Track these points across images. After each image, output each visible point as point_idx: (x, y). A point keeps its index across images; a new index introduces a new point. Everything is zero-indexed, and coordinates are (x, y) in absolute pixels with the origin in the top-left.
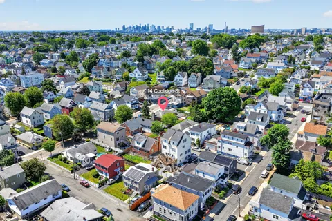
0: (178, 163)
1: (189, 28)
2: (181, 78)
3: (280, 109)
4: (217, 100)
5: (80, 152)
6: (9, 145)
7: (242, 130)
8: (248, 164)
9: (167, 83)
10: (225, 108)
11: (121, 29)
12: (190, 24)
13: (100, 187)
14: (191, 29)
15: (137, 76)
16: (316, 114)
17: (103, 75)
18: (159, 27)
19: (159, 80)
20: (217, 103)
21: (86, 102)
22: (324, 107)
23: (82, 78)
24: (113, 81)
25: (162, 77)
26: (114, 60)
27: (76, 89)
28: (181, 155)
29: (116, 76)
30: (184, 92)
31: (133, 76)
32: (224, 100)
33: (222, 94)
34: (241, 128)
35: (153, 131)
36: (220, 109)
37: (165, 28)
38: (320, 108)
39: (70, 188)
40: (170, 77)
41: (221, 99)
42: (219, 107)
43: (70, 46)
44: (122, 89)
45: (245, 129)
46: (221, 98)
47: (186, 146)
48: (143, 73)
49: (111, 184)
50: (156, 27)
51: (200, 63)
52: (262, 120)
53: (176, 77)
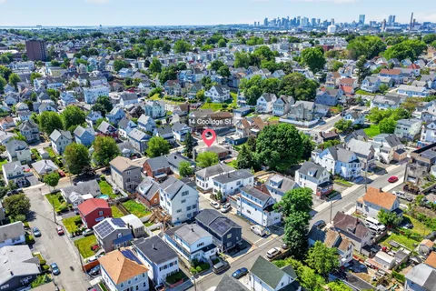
0: (174, 220)
1: (357, 21)
2: (265, 102)
3: (357, 161)
4: (267, 140)
5: (76, 191)
6: (15, 174)
7: (276, 187)
8: (264, 236)
9: (248, 107)
10: (276, 152)
11: (262, 23)
12: (361, 16)
13: (74, 236)
14: (361, 22)
15: (213, 96)
16: (411, 173)
17: (175, 92)
18: (314, 20)
19: (239, 103)
20: (267, 145)
21: (128, 127)
22: (423, 164)
23: (153, 94)
24: (185, 100)
25: (243, 99)
26: (197, 73)
27: (130, 110)
28: (179, 211)
29: (190, 94)
30: (250, 123)
31: (209, 95)
32: (275, 141)
33: (274, 133)
34: (275, 184)
35: (182, 174)
36: (269, 153)
37: (322, 21)
38: (417, 165)
39: (43, 233)
40: (251, 100)
41: (271, 140)
42: (268, 150)
43: (167, 50)
44: (183, 113)
45: (280, 187)
46: (273, 137)
47: (187, 200)
48: (221, 93)
49: (86, 236)
50: (310, 21)
51: (293, 82)
52: (315, 176)
53: (259, 101)
